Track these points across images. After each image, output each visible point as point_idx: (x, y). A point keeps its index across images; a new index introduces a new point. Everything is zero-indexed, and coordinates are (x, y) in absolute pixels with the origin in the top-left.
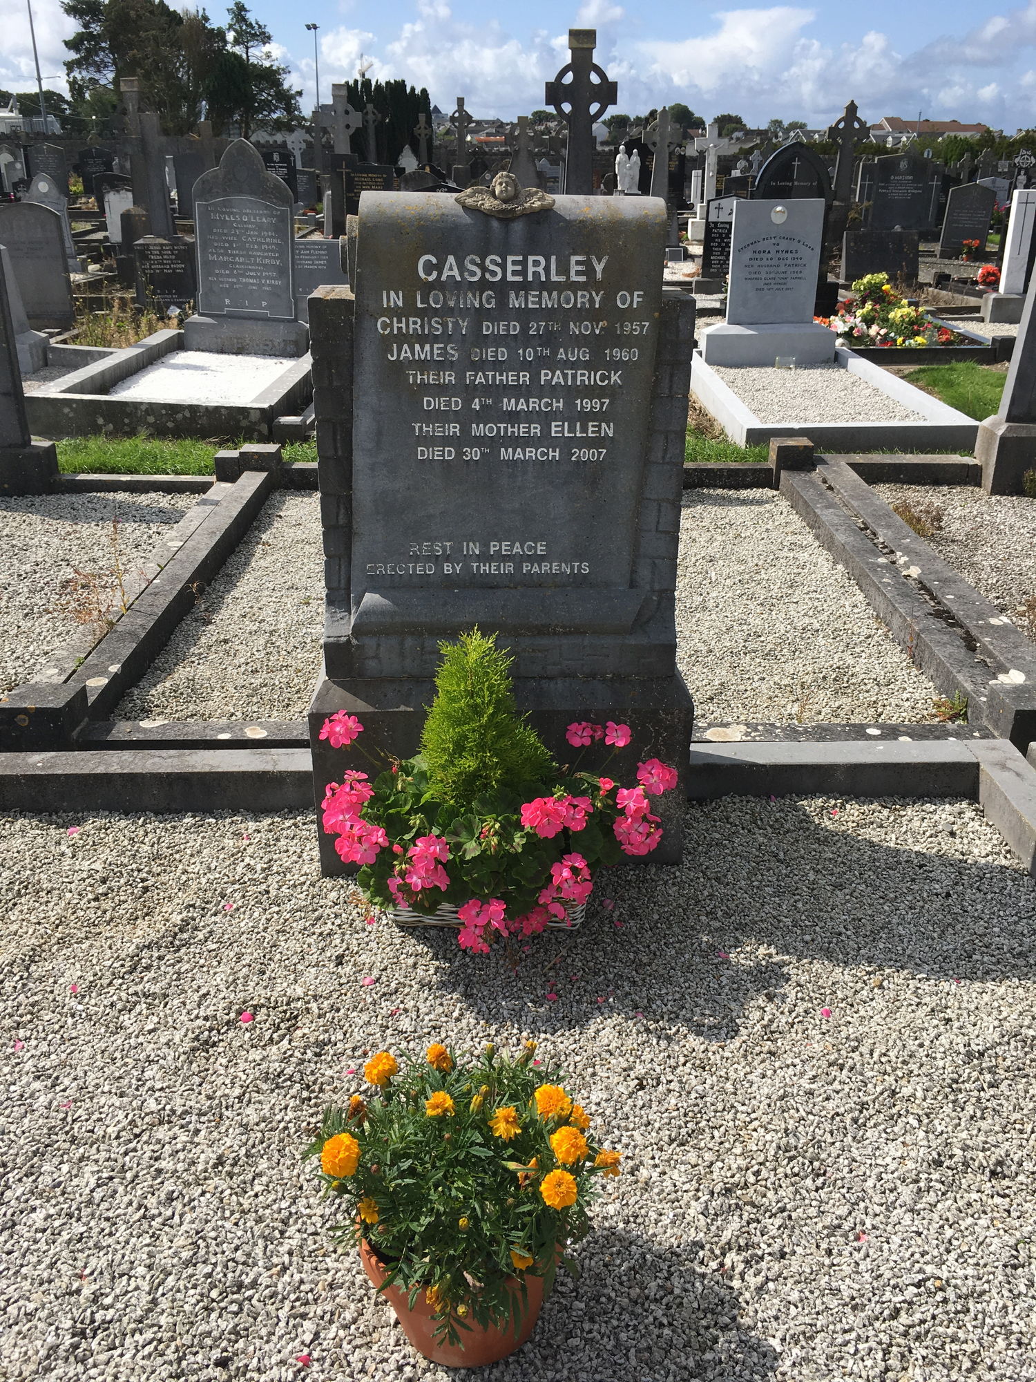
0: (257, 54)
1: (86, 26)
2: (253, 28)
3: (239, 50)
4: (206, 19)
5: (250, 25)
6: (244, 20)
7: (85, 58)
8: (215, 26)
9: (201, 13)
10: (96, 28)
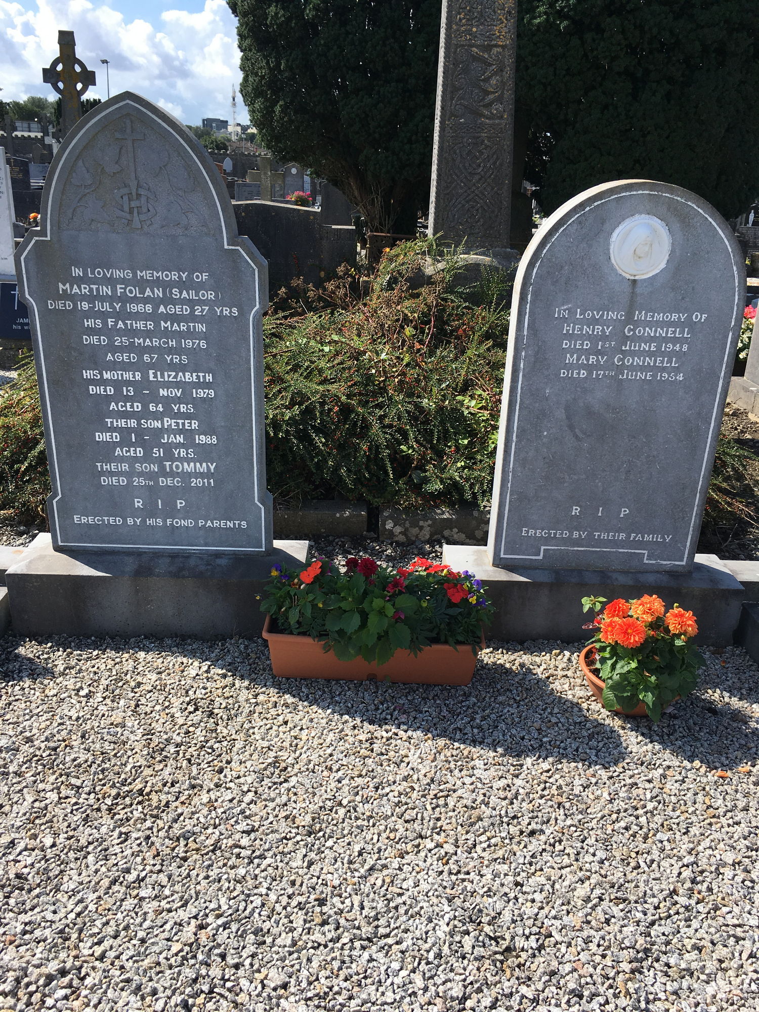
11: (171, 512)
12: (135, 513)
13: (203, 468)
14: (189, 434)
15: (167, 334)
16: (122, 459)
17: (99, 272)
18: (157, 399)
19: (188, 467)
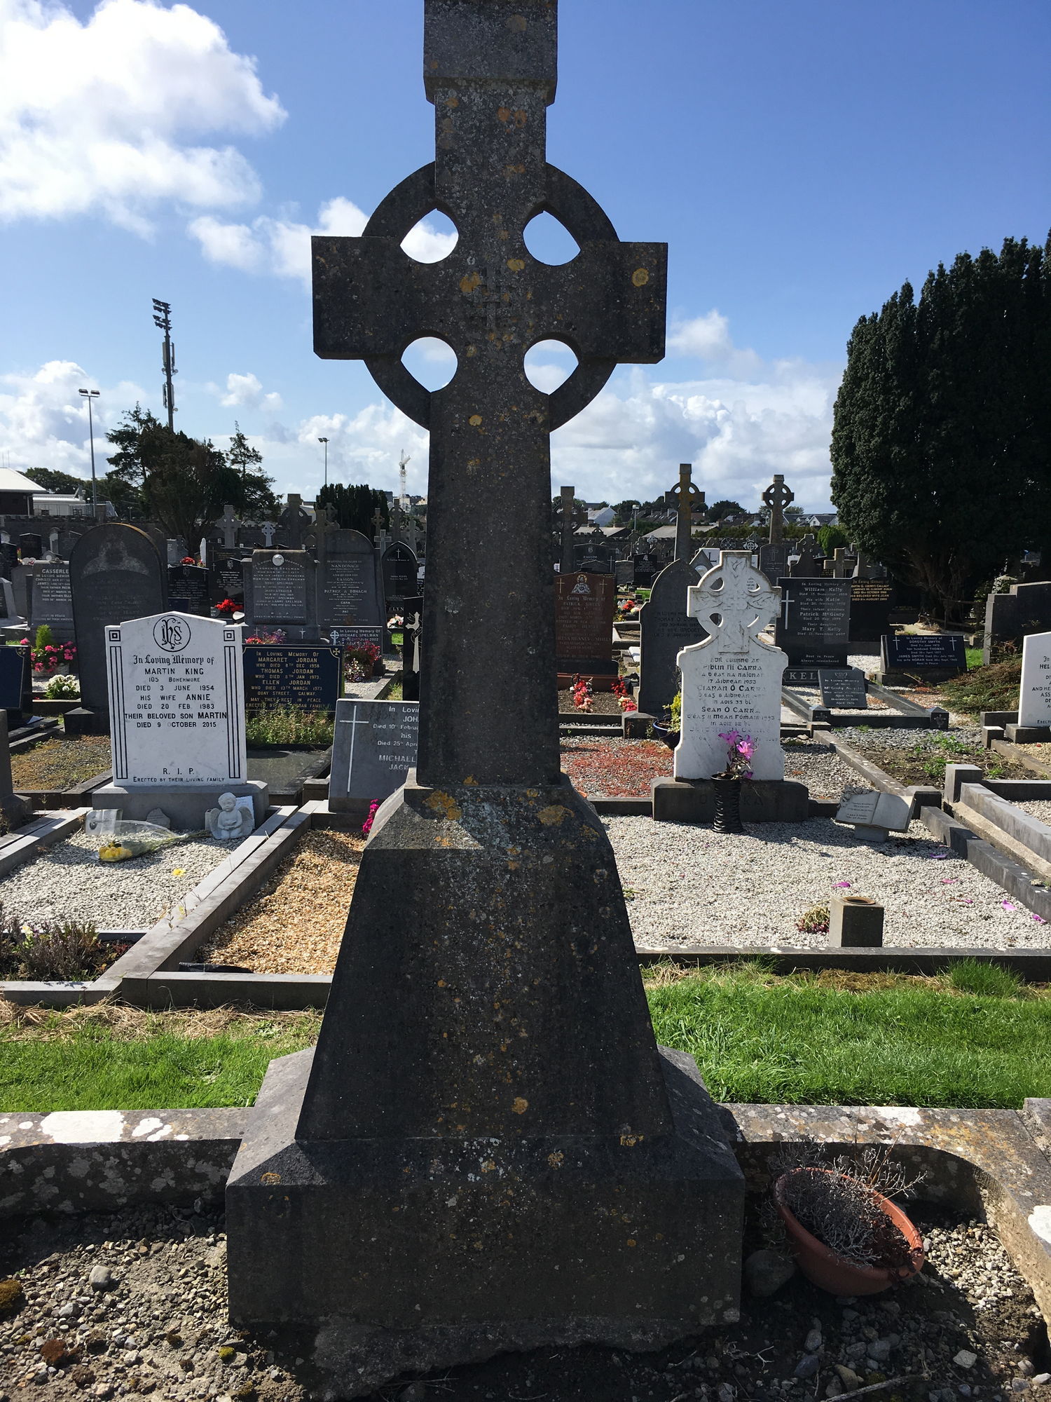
0: (252, 469)
1: (125, 449)
2: (248, 451)
3: (235, 467)
4: (211, 446)
5: (247, 449)
6: (244, 445)
7: (122, 470)
8: (217, 450)
9: (207, 442)
10: (131, 450)
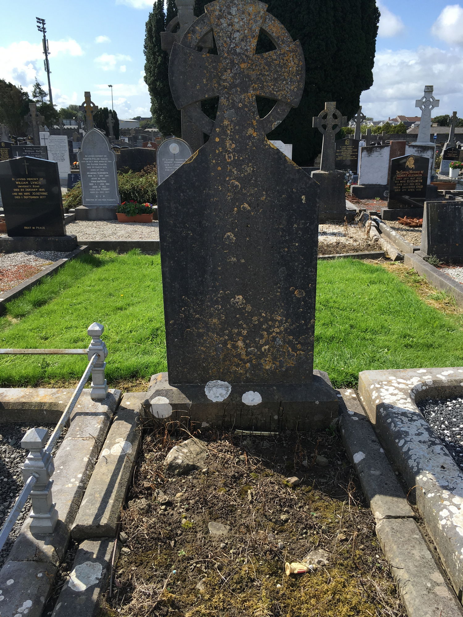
11: (102, 198)
12: (96, 198)
13: (107, 189)
14: (105, 183)
15: (100, 166)
16: (94, 188)
17: (89, 156)
18: (99, 177)
19: (105, 189)
